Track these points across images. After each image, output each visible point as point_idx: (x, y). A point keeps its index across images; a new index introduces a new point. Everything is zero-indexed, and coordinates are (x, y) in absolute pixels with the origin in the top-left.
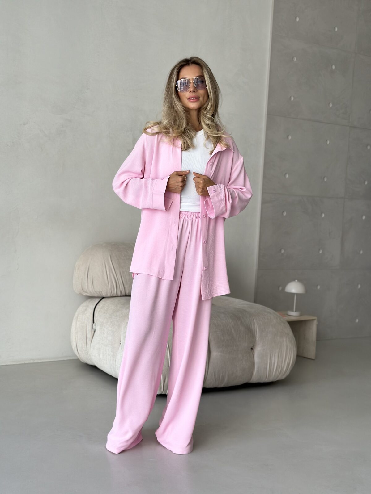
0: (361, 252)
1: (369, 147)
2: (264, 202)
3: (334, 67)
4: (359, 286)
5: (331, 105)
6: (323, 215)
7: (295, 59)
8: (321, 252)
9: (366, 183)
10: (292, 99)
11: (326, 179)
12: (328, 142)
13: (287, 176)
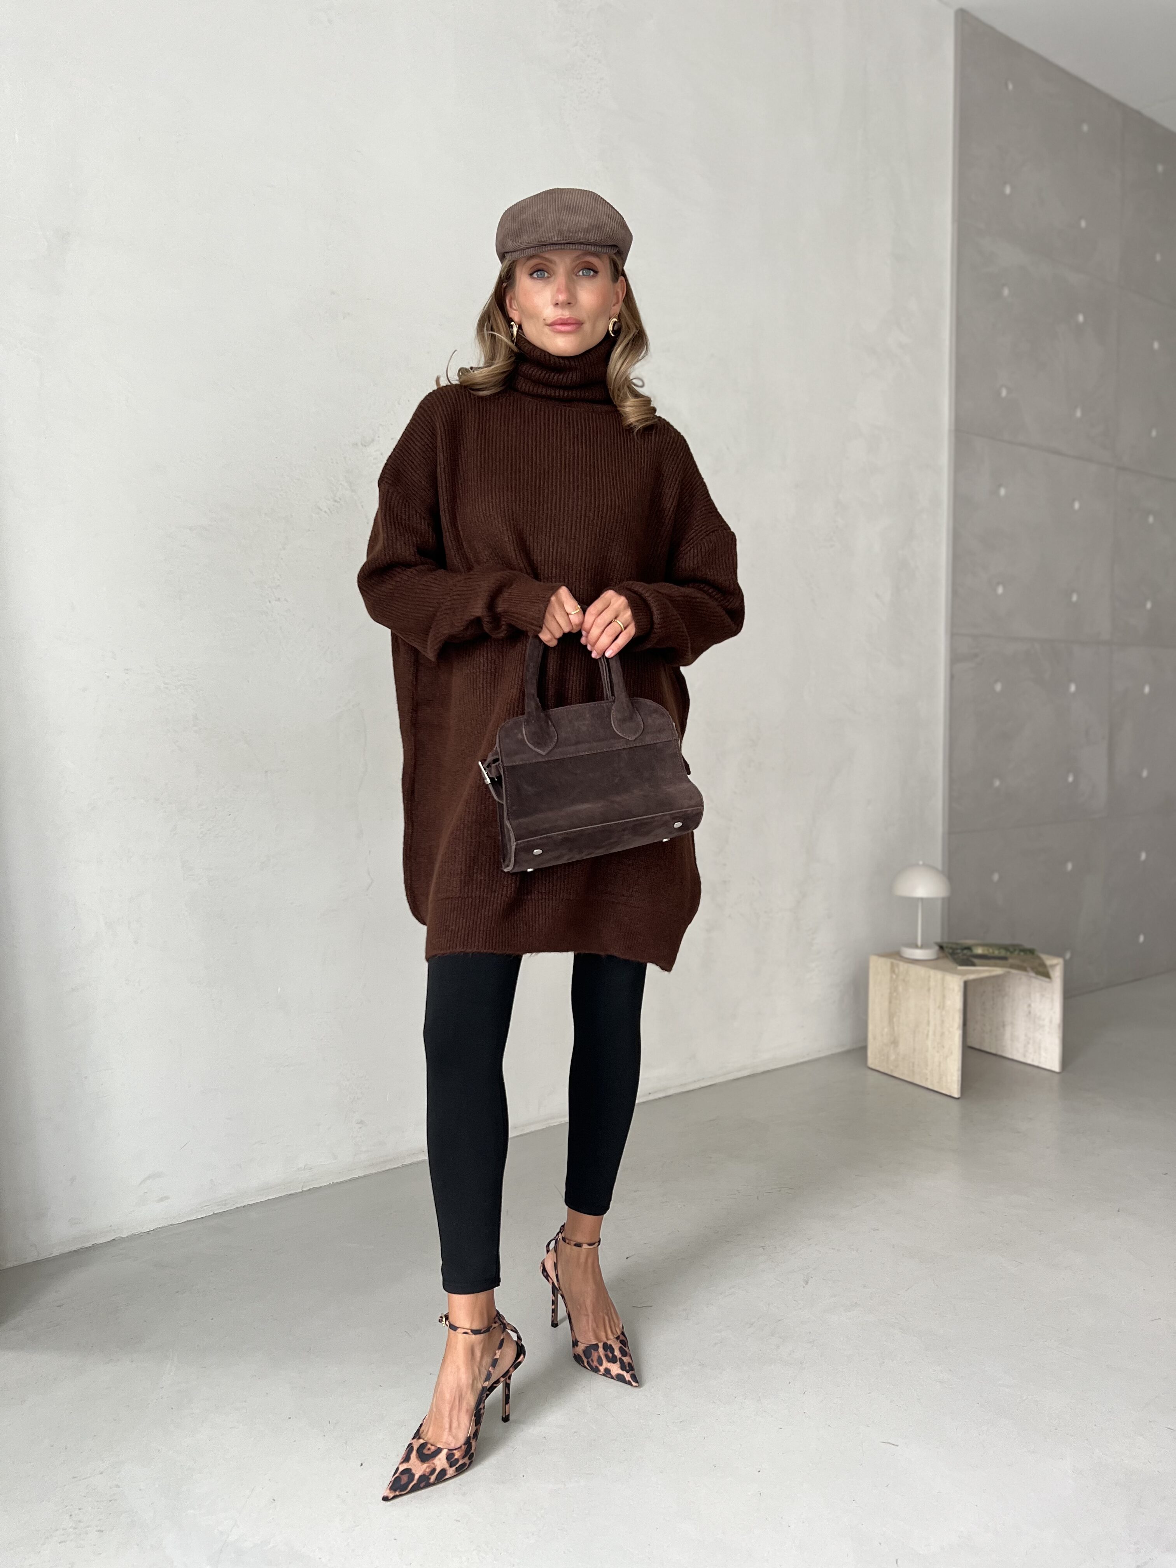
0: (1145, 774)
1: (1151, 519)
2: (955, 658)
3: (1081, 318)
4: (1143, 856)
5: (1079, 414)
6: (1073, 688)
7: (1006, 292)
8: (1071, 779)
9: (1149, 605)
10: (1004, 393)
11: (1075, 598)
12: (1077, 505)
13: (1000, 590)
